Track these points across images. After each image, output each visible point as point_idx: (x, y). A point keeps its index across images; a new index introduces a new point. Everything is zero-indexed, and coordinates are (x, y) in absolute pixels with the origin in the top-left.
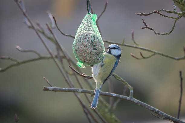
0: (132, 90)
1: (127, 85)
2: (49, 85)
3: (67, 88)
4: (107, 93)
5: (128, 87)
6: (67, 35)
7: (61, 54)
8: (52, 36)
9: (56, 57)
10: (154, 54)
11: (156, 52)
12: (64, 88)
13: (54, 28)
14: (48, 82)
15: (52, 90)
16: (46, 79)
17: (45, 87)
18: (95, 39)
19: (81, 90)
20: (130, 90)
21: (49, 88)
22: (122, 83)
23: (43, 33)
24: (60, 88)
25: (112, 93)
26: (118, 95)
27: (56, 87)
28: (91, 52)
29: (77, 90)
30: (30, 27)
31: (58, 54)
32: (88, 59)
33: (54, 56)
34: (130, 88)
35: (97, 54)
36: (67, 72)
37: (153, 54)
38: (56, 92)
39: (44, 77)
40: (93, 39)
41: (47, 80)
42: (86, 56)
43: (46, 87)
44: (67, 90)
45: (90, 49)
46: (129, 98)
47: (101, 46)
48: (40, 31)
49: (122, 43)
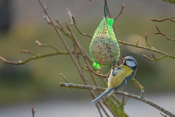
0: (143, 90)
1: (139, 85)
2: (65, 81)
3: (82, 85)
4: (120, 91)
5: (140, 87)
6: (84, 34)
7: (78, 51)
8: (70, 33)
9: (73, 53)
10: (166, 57)
11: (167, 54)
12: (79, 85)
13: (72, 25)
14: (65, 78)
15: (68, 86)
16: (63, 75)
17: (61, 83)
18: (110, 42)
19: (95, 87)
20: (141, 90)
21: (65, 84)
22: (134, 82)
23: (62, 30)
24: (75, 85)
25: (124, 92)
26: (130, 94)
27: (72, 84)
28: (105, 55)
29: (92, 88)
30: (49, 23)
31: (75, 50)
32: (103, 61)
33: (71, 52)
34: (141, 88)
35: (111, 56)
36: (82, 68)
37: (164, 56)
38: (71, 88)
39: (61, 74)
40: (108, 42)
41: (64, 77)
42: (101, 58)
43: (63, 83)
44: (82, 87)
45: (105, 52)
46: (140, 98)
47: (115, 49)
48: (58, 28)
49: (135, 45)
